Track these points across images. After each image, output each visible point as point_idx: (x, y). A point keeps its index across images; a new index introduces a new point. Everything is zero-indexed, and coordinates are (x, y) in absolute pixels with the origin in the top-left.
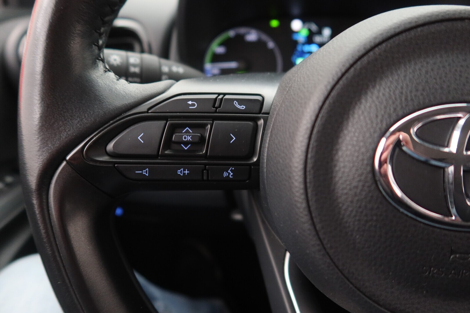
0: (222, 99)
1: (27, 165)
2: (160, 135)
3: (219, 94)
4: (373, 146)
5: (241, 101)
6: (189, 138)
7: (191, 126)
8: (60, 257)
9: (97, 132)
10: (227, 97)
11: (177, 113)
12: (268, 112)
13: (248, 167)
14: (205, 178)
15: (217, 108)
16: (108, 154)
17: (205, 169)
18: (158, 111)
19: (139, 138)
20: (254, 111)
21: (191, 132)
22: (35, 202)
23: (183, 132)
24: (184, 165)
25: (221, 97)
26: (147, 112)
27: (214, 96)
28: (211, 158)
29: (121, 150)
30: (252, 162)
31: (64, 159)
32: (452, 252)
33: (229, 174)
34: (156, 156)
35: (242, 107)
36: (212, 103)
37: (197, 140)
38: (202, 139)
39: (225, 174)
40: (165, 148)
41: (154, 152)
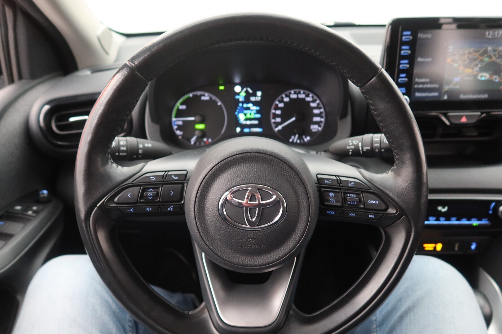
0: (166, 175)
1: (81, 210)
2: (138, 194)
3: (166, 171)
4: (218, 200)
5: (175, 175)
6: (151, 194)
7: (152, 188)
8: (96, 248)
9: (110, 194)
10: (170, 173)
11: (145, 183)
12: (188, 179)
13: (180, 205)
14: (160, 211)
15: (164, 179)
16: (115, 203)
17: (159, 207)
18: (137, 182)
19: (129, 195)
20: (182, 180)
21: (152, 190)
22: (84, 225)
23: (149, 191)
24: (149, 206)
25: (167, 172)
26: (132, 183)
27: (162, 173)
28: (162, 202)
29: (121, 201)
30: (181, 203)
31: (96, 206)
32: (248, 238)
33: (171, 209)
34: (136, 203)
35: (176, 178)
36: (162, 177)
37: (155, 195)
38: (158, 194)
39: (169, 209)
40: (140, 199)
41: (136, 201)
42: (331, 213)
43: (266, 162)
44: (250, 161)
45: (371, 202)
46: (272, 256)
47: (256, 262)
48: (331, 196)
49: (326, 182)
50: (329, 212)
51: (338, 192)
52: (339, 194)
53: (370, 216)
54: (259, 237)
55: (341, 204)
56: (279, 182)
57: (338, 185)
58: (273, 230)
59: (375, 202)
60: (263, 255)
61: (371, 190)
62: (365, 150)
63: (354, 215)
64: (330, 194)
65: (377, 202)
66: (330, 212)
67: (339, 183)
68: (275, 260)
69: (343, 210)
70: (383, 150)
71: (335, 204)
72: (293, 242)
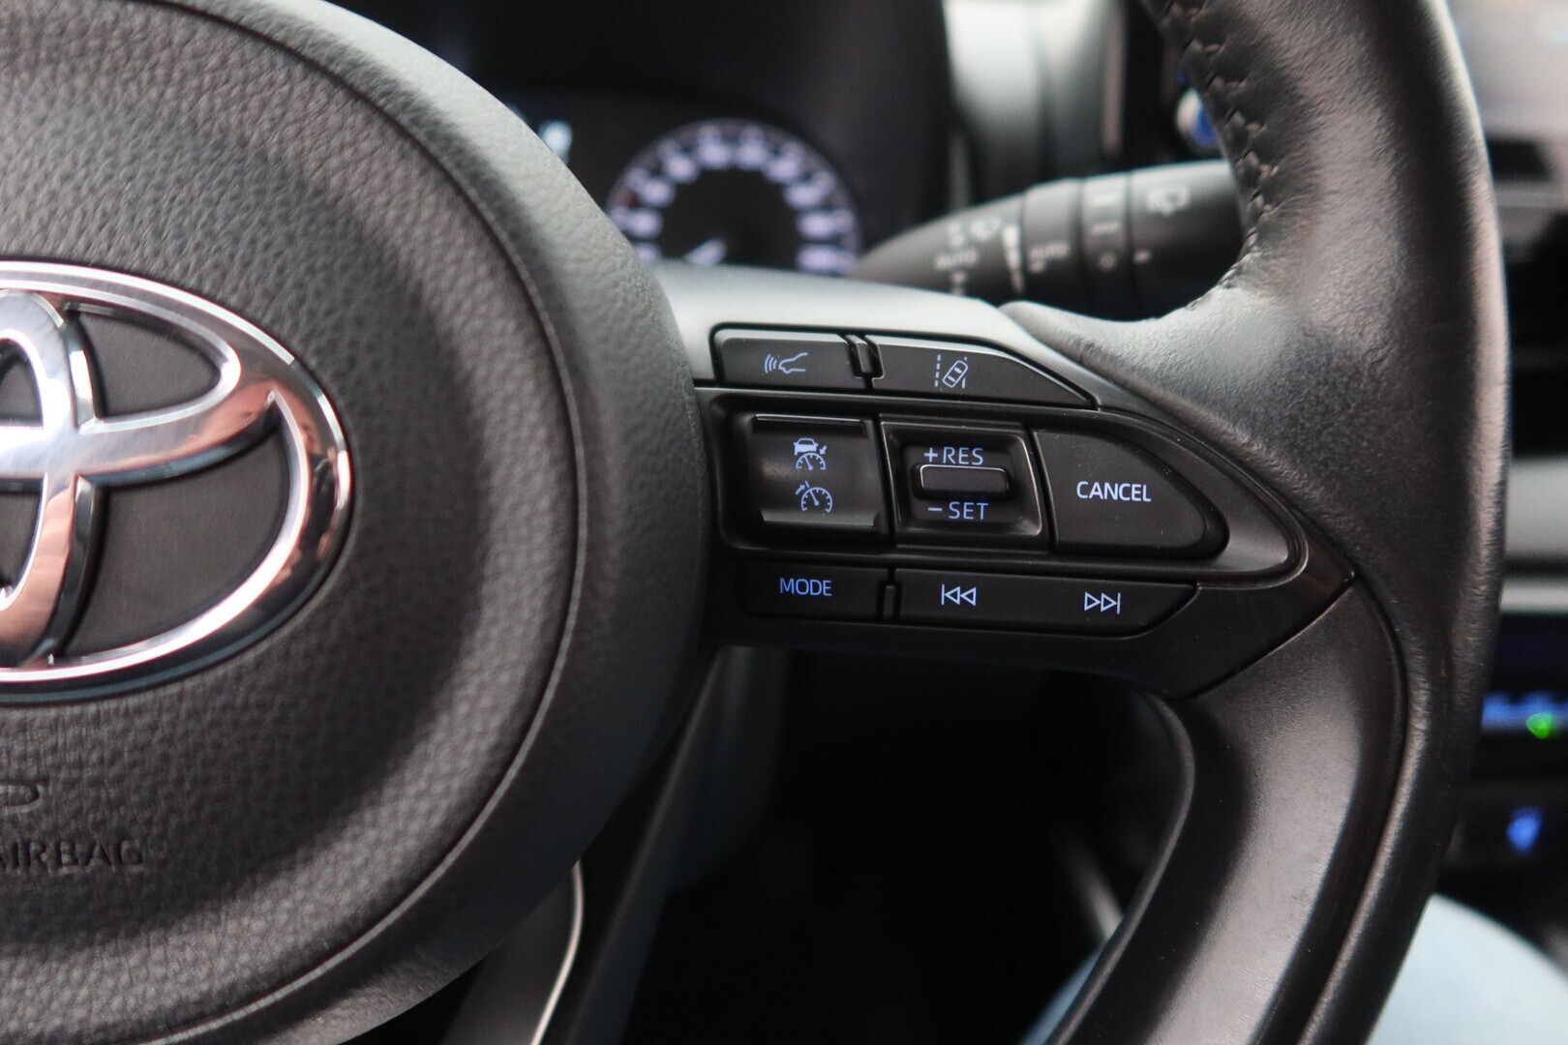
42: (809, 589)
43: (183, 80)
44: (33, 67)
45: (1096, 491)
46: (220, 948)
47: (71, 1003)
48: (804, 465)
49: (770, 364)
50: (791, 586)
51: (858, 431)
52: (865, 448)
53: (1091, 602)
54: (80, 765)
55: (876, 522)
56: (289, 252)
57: (858, 382)
58: (220, 701)
59: (1127, 492)
60: (133, 934)
61: (1093, 405)
62: (1037, 267)
63: (969, 596)
64: (799, 448)
65: (1139, 493)
66: (802, 587)
67: (865, 366)
68: (253, 980)
69: (892, 566)
70: (1142, 256)
71: (829, 519)
72: (424, 806)
